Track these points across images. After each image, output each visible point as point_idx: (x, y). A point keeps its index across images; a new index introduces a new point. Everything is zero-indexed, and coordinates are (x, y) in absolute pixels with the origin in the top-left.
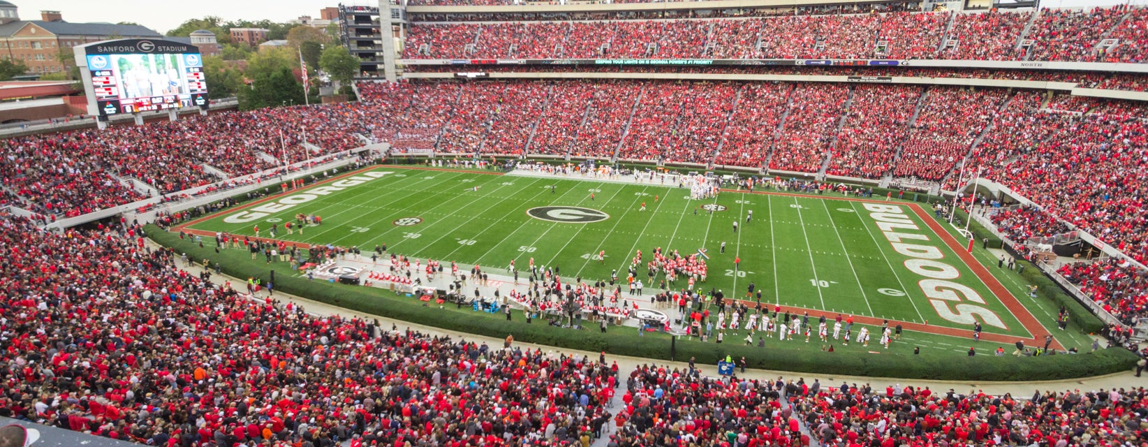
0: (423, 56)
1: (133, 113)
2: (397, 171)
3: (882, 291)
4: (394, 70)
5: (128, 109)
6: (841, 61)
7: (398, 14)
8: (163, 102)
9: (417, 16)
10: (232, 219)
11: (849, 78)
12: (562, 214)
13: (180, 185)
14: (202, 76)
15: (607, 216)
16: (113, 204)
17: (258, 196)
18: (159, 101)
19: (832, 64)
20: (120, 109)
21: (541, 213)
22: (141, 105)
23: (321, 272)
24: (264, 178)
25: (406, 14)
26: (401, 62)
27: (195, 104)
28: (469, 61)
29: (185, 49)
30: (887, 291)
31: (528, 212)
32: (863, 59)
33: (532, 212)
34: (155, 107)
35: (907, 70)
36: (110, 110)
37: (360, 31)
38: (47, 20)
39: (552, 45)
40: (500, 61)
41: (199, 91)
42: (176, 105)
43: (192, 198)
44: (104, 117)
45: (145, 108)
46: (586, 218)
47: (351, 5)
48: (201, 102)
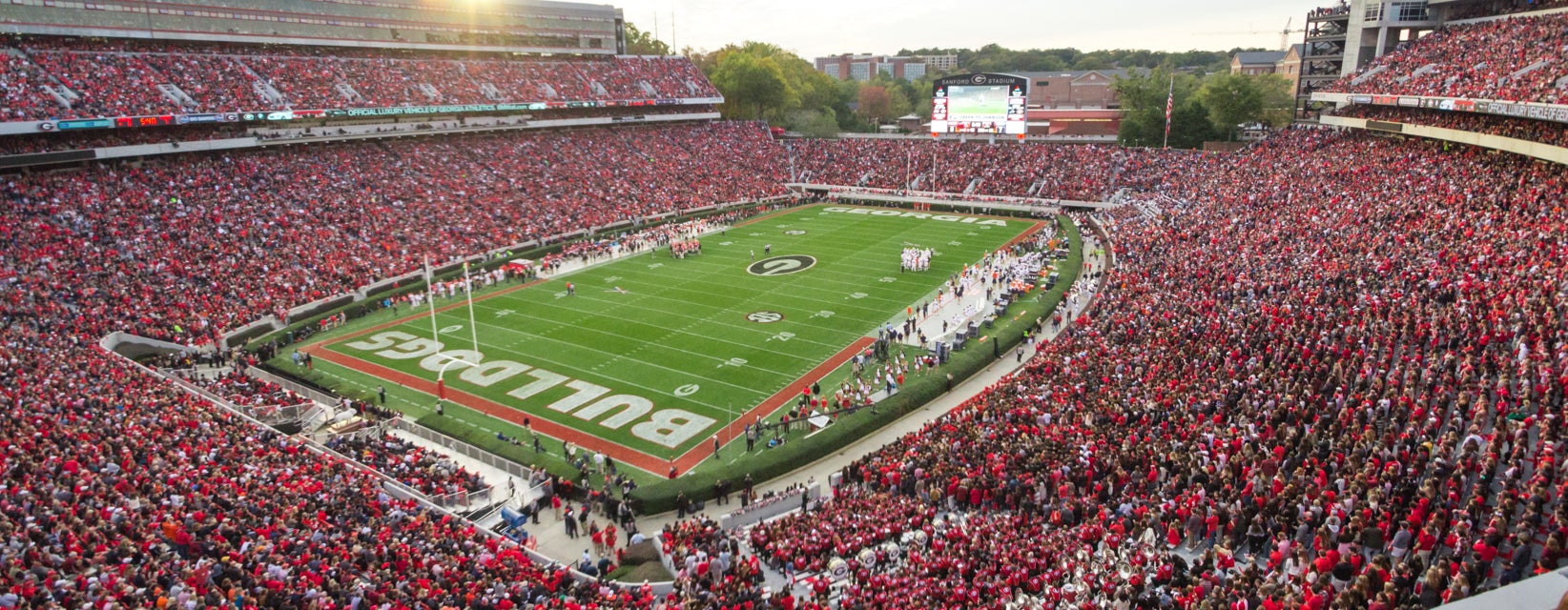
3: (459, 327)
7: (1377, 13)
8: (981, 127)
13: (878, 185)
18: (978, 125)
22: (962, 127)
25: (1425, 9)
26: (1316, 98)
34: (973, 130)
42: (991, 130)
45: (964, 130)
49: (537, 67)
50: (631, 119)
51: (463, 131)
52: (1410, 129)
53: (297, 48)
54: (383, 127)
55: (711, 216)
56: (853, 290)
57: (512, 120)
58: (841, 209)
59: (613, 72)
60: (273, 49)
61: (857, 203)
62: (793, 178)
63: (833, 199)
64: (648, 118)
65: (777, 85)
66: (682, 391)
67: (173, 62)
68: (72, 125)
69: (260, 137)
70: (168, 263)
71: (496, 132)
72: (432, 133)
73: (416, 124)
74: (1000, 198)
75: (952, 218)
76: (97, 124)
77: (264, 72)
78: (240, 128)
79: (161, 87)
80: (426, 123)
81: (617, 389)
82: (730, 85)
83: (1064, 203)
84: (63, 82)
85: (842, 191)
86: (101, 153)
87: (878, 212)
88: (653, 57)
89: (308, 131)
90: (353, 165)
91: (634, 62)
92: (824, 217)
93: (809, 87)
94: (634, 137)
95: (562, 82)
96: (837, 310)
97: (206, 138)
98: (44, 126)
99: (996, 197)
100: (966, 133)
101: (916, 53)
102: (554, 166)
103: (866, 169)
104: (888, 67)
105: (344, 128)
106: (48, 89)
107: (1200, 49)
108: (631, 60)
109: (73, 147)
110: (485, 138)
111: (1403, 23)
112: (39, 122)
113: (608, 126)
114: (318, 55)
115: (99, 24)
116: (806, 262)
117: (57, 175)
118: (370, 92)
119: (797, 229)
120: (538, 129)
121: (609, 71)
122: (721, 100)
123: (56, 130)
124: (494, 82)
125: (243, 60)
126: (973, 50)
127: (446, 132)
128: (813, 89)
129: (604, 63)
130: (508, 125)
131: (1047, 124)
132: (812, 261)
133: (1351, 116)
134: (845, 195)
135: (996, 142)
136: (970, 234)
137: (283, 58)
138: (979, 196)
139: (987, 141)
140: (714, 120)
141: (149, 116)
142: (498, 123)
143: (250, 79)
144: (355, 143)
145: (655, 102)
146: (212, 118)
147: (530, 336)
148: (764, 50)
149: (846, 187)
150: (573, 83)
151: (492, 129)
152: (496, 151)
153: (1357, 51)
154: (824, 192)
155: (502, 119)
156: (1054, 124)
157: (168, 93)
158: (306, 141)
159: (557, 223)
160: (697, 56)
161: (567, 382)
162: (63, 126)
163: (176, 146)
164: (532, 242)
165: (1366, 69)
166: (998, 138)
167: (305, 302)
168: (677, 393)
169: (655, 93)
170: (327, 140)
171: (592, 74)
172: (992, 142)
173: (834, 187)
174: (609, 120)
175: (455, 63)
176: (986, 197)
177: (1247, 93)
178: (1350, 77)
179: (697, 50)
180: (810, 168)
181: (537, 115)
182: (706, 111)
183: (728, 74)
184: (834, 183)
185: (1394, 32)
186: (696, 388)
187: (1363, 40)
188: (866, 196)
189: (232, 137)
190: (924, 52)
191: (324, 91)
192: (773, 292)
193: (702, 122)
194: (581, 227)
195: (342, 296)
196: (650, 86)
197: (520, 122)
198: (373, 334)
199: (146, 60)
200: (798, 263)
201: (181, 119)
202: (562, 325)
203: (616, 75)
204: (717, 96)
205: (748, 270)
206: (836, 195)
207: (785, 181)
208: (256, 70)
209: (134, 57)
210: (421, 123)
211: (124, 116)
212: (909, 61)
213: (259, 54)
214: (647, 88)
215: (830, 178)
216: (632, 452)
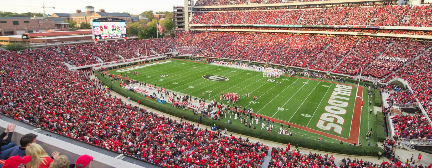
0: (197, 22)
1: (105, 39)
2: (176, 61)
4: (188, 28)
5: (103, 38)
6: (354, 26)
7: (190, 9)
8: (113, 36)
9: (198, 10)
10: (119, 71)
11: (358, 33)
12: (214, 78)
13: (109, 60)
14: (125, 29)
15: (228, 79)
16: (90, 64)
17: (130, 65)
18: (112, 36)
19: (350, 27)
20: (101, 38)
21: (207, 77)
22: (106, 37)
23: (127, 87)
24: (134, 60)
25: (194, 9)
26: (191, 25)
27: (122, 37)
28: (211, 25)
29: (121, 21)
30: (304, 115)
32: (364, 25)
33: (204, 77)
34: (111, 38)
35: (384, 30)
36: (98, 38)
37: (178, 15)
38: (101, 12)
39: (241, 19)
40: (222, 25)
41: (124, 33)
42: (117, 37)
43: (112, 64)
44: (96, 40)
45: (108, 38)
46: (221, 80)
47: (176, 6)
48: (124, 36)
135: (117, 41)
139: (114, 41)
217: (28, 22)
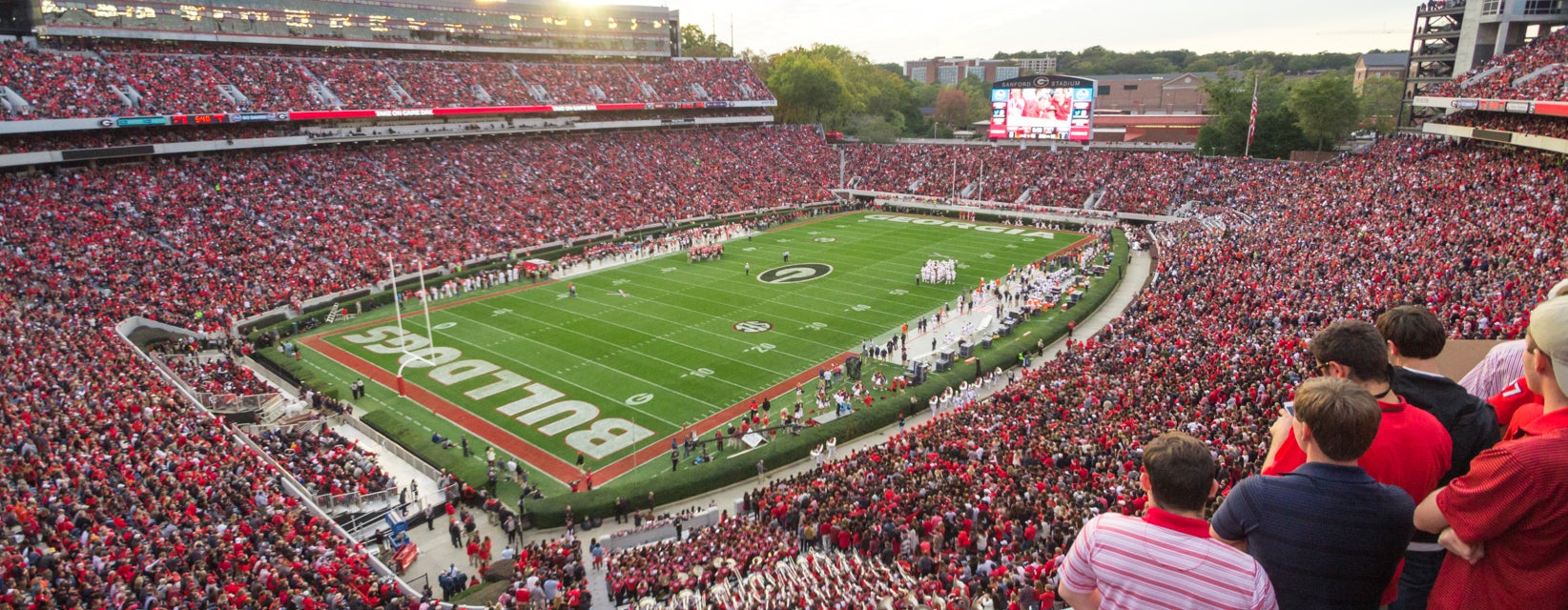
1: (1017, 139)
3: (453, 324)
5: (1013, 135)
8: (1042, 133)
18: (1040, 130)
22: (1022, 132)
31: (831, 267)
34: (1033, 136)
42: (1053, 136)
45: (1024, 136)
49: (590, 70)
50: (681, 121)
51: (510, 132)
52: (1520, 139)
53: (358, 50)
54: (431, 127)
55: (746, 221)
56: (856, 302)
57: (560, 122)
58: (883, 217)
59: (664, 75)
60: (334, 52)
61: (902, 211)
62: (842, 183)
63: (878, 207)
64: (698, 121)
65: (835, 88)
66: (635, 400)
67: (236, 64)
68: (130, 122)
69: (311, 136)
70: (203, 253)
71: (543, 133)
72: (479, 134)
73: (463, 125)
74: (1054, 208)
75: (996, 229)
76: (154, 121)
77: (320, 74)
78: (293, 126)
79: (220, 87)
80: (474, 124)
81: (571, 394)
82: (786, 87)
83: (1121, 215)
84: (129, 81)
85: (888, 198)
86: (159, 149)
87: (919, 221)
88: (709, 59)
89: (359, 130)
90: (401, 164)
91: (688, 64)
92: (861, 225)
93: (875, 91)
94: (683, 140)
95: (613, 85)
96: (831, 322)
97: (260, 135)
98: (104, 123)
99: (1049, 208)
100: (1027, 139)
101: (1013, 56)
102: (597, 168)
103: (916, 176)
104: (978, 71)
105: (393, 128)
106: (114, 88)
107: (1331, 51)
108: (686, 62)
109: (134, 142)
110: (534, 140)
111: (1529, 18)
112: (101, 119)
113: (658, 129)
114: (375, 58)
115: (168, 28)
116: (821, 270)
117: (121, 168)
118: (420, 93)
119: (824, 236)
120: (588, 131)
121: (662, 72)
122: (774, 103)
123: (115, 126)
124: (544, 85)
125: (303, 62)
126: (1075, 53)
127: (493, 133)
128: (879, 92)
129: (657, 66)
130: (555, 126)
131: (1124, 130)
132: (827, 269)
133: (1458, 124)
134: (892, 202)
135: (1059, 149)
136: (1010, 246)
137: (342, 60)
138: (1031, 206)
139: (1049, 148)
140: (768, 123)
141: (203, 114)
142: (546, 125)
143: (307, 81)
144: (405, 143)
145: (705, 105)
146: (264, 117)
147: (513, 336)
148: (833, 53)
149: (892, 195)
150: (623, 85)
151: (539, 130)
152: (542, 152)
153: (1471, 50)
154: (871, 199)
155: (549, 121)
156: (1131, 129)
157: (226, 93)
158: (356, 140)
159: (588, 224)
160: (756, 58)
161: (526, 385)
162: (122, 123)
163: (230, 143)
164: (558, 242)
165: (1480, 71)
166: (1060, 144)
167: (321, 294)
168: (629, 402)
169: (705, 94)
170: (376, 139)
171: (644, 77)
172: (1054, 149)
173: (882, 194)
174: (658, 123)
175: (508, 65)
176: (1039, 207)
177: (1342, 97)
178: (1460, 79)
179: (757, 53)
180: (860, 174)
181: (584, 116)
182: (759, 114)
183: (784, 76)
184: (883, 190)
185: (1518, 28)
186: (650, 397)
187: (1479, 37)
188: (913, 204)
189: (286, 135)
190: (1022, 55)
191: (376, 92)
192: (773, 301)
193: (755, 126)
194: (611, 228)
195: (359, 289)
196: (701, 89)
197: (567, 123)
198: (371, 328)
199: (211, 61)
200: (812, 272)
201: (234, 117)
202: (549, 325)
203: (669, 78)
204: (770, 99)
205: (758, 277)
206: (879, 202)
207: (832, 187)
208: (314, 72)
209: (200, 59)
210: (468, 124)
211: (180, 114)
212: (1002, 64)
213: (319, 56)
214: (699, 91)
215: (878, 185)
216: (556, 460)
217: (1135, 87)
